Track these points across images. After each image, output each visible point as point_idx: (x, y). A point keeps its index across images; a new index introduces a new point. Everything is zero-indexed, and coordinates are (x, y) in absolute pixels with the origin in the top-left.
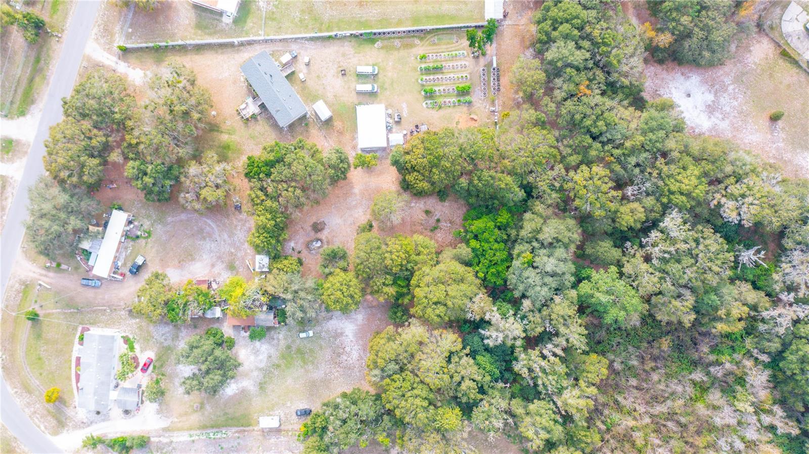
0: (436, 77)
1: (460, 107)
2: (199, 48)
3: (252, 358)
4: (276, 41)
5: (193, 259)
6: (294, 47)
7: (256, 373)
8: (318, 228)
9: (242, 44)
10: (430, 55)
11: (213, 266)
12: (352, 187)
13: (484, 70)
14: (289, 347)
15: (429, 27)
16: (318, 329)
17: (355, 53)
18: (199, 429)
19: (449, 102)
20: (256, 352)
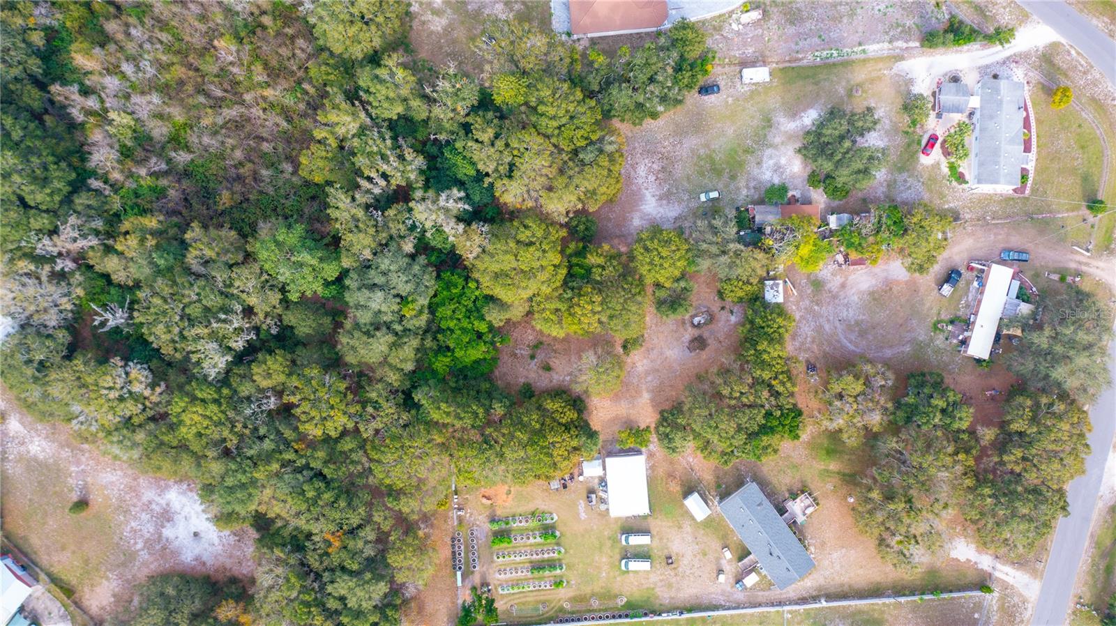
0: (540, 556)
1: (506, 515)
2: (875, 592)
3: (783, 161)
4: (767, 605)
5: (871, 293)
6: (740, 596)
7: (777, 140)
8: (699, 343)
9: (815, 599)
10: (548, 587)
11: (843, 286)
12: (652, 400)
13: (474, 567)
14: (733, 177)
16: (693, 204)
17: (653, 589)
18: (853, 61)
19: (521, 522)
20: (778, 169)
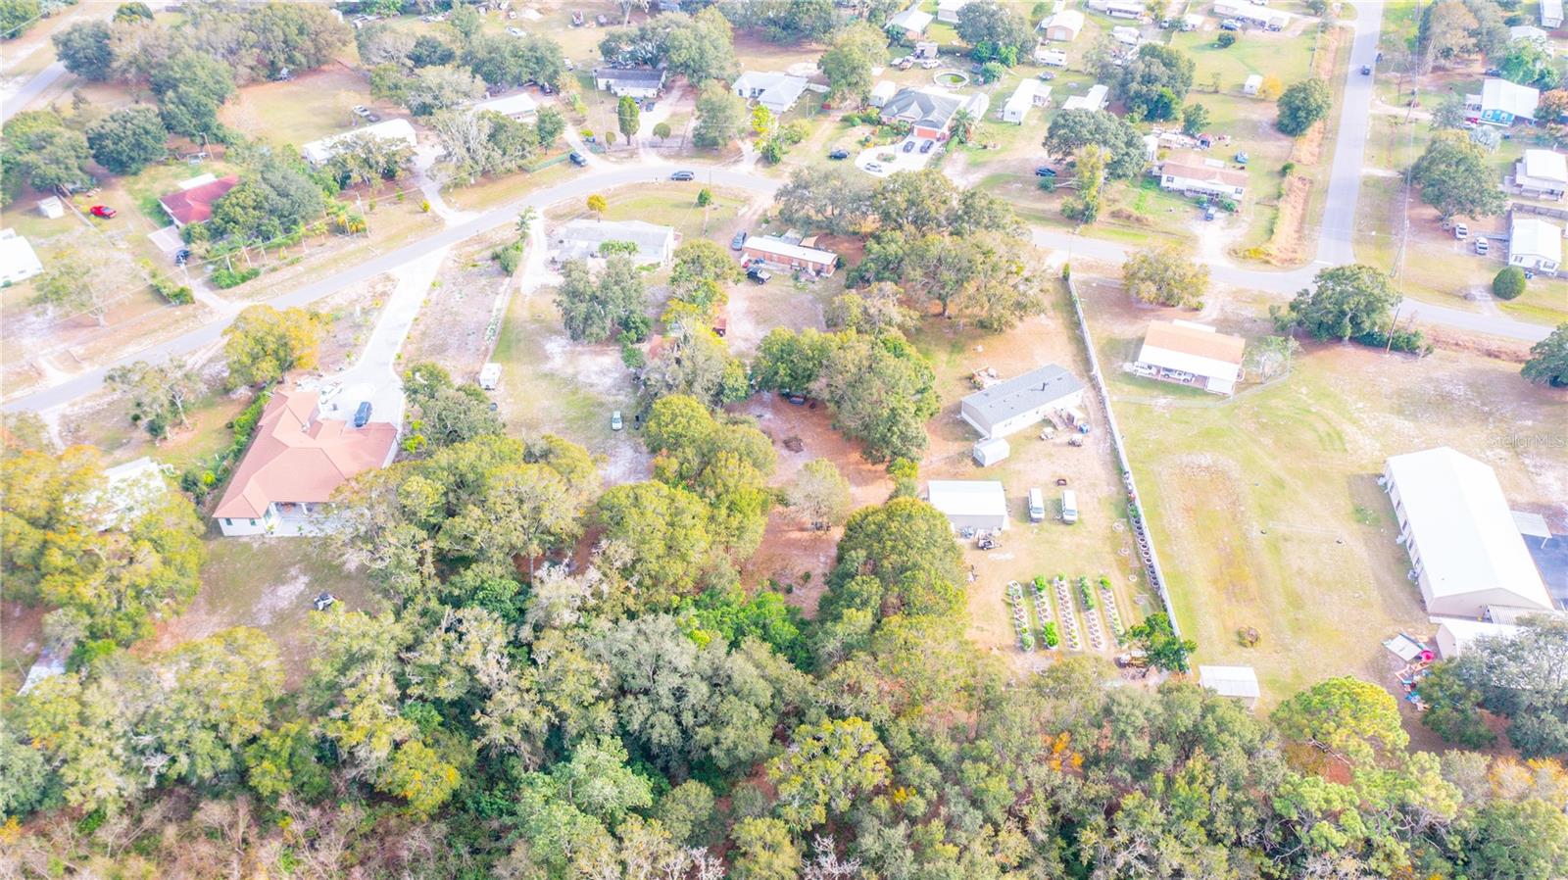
1: (1013, 634)
2: (1079, 341)
3: (596, 369)
4: (1105, 412)
5: (758, 323)
6: (1098, 432)
7: (571, 370)
8: (793, 444)
9: (1092, 380)
10: (1111, 595)
14: (601, 405)
15: (1166, 594)
16: (623, 434)
17: (1099, 500)
18: (507, 317)
19: (1022, 618)
20: (603, 373)
